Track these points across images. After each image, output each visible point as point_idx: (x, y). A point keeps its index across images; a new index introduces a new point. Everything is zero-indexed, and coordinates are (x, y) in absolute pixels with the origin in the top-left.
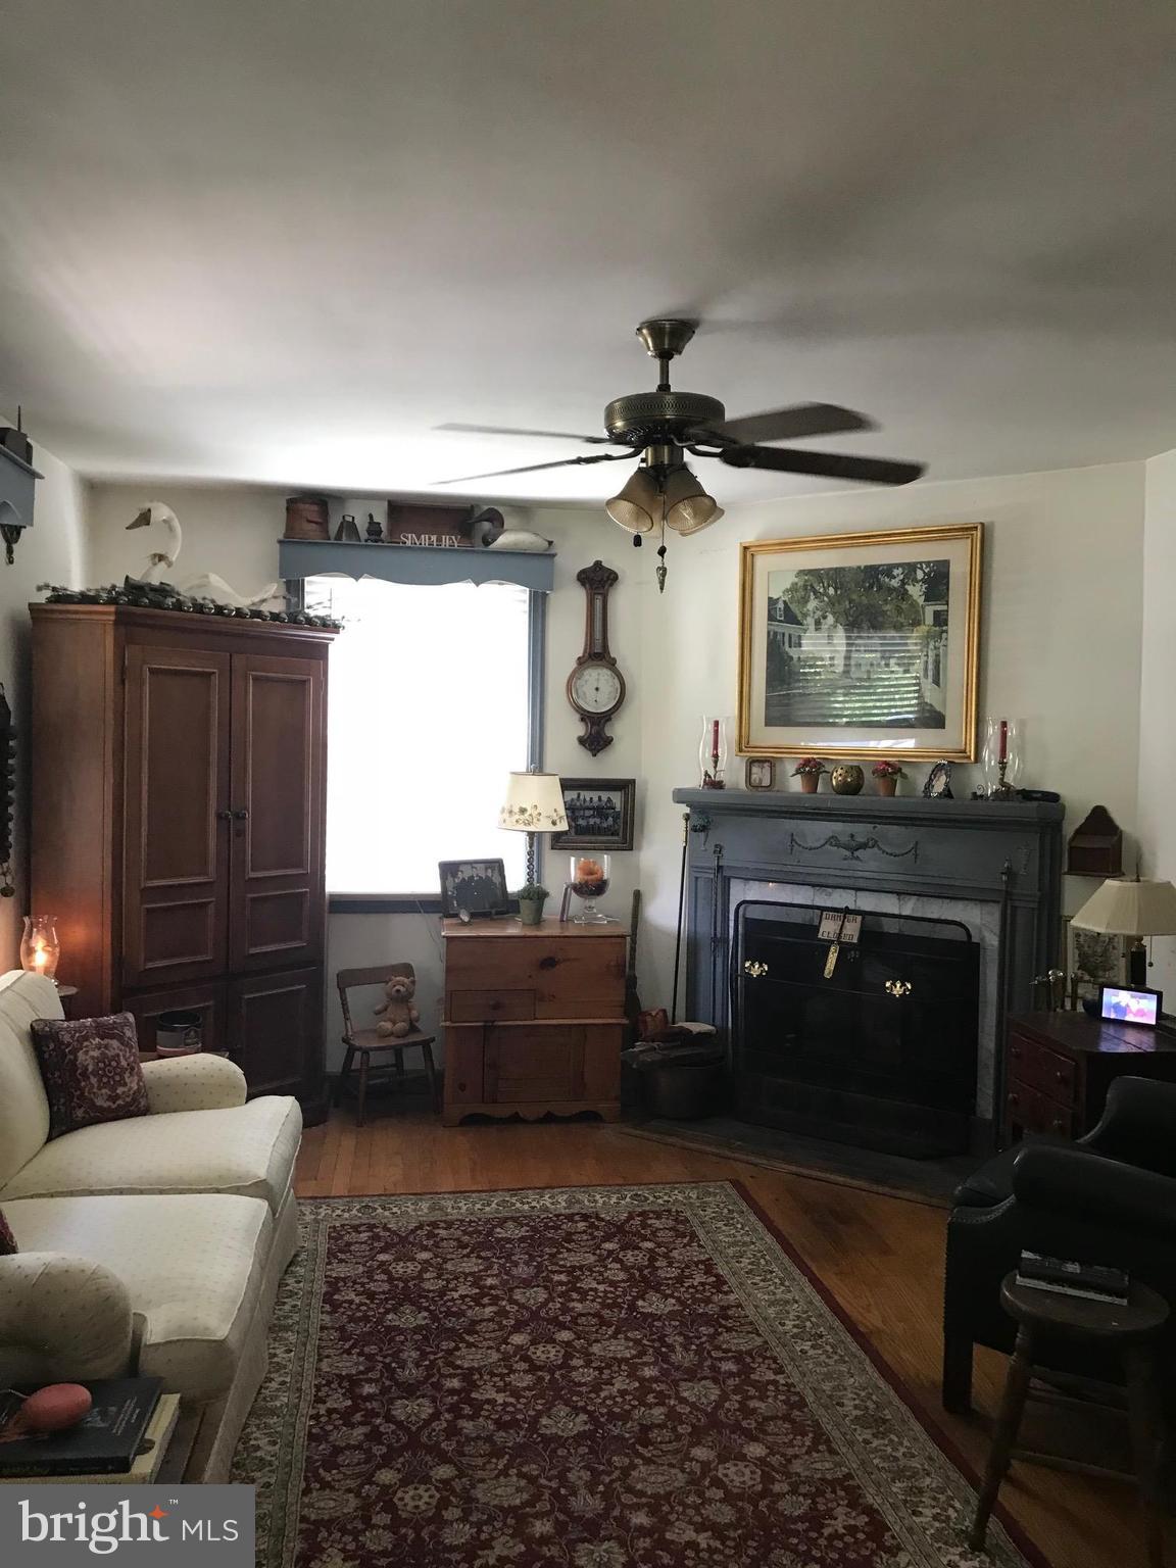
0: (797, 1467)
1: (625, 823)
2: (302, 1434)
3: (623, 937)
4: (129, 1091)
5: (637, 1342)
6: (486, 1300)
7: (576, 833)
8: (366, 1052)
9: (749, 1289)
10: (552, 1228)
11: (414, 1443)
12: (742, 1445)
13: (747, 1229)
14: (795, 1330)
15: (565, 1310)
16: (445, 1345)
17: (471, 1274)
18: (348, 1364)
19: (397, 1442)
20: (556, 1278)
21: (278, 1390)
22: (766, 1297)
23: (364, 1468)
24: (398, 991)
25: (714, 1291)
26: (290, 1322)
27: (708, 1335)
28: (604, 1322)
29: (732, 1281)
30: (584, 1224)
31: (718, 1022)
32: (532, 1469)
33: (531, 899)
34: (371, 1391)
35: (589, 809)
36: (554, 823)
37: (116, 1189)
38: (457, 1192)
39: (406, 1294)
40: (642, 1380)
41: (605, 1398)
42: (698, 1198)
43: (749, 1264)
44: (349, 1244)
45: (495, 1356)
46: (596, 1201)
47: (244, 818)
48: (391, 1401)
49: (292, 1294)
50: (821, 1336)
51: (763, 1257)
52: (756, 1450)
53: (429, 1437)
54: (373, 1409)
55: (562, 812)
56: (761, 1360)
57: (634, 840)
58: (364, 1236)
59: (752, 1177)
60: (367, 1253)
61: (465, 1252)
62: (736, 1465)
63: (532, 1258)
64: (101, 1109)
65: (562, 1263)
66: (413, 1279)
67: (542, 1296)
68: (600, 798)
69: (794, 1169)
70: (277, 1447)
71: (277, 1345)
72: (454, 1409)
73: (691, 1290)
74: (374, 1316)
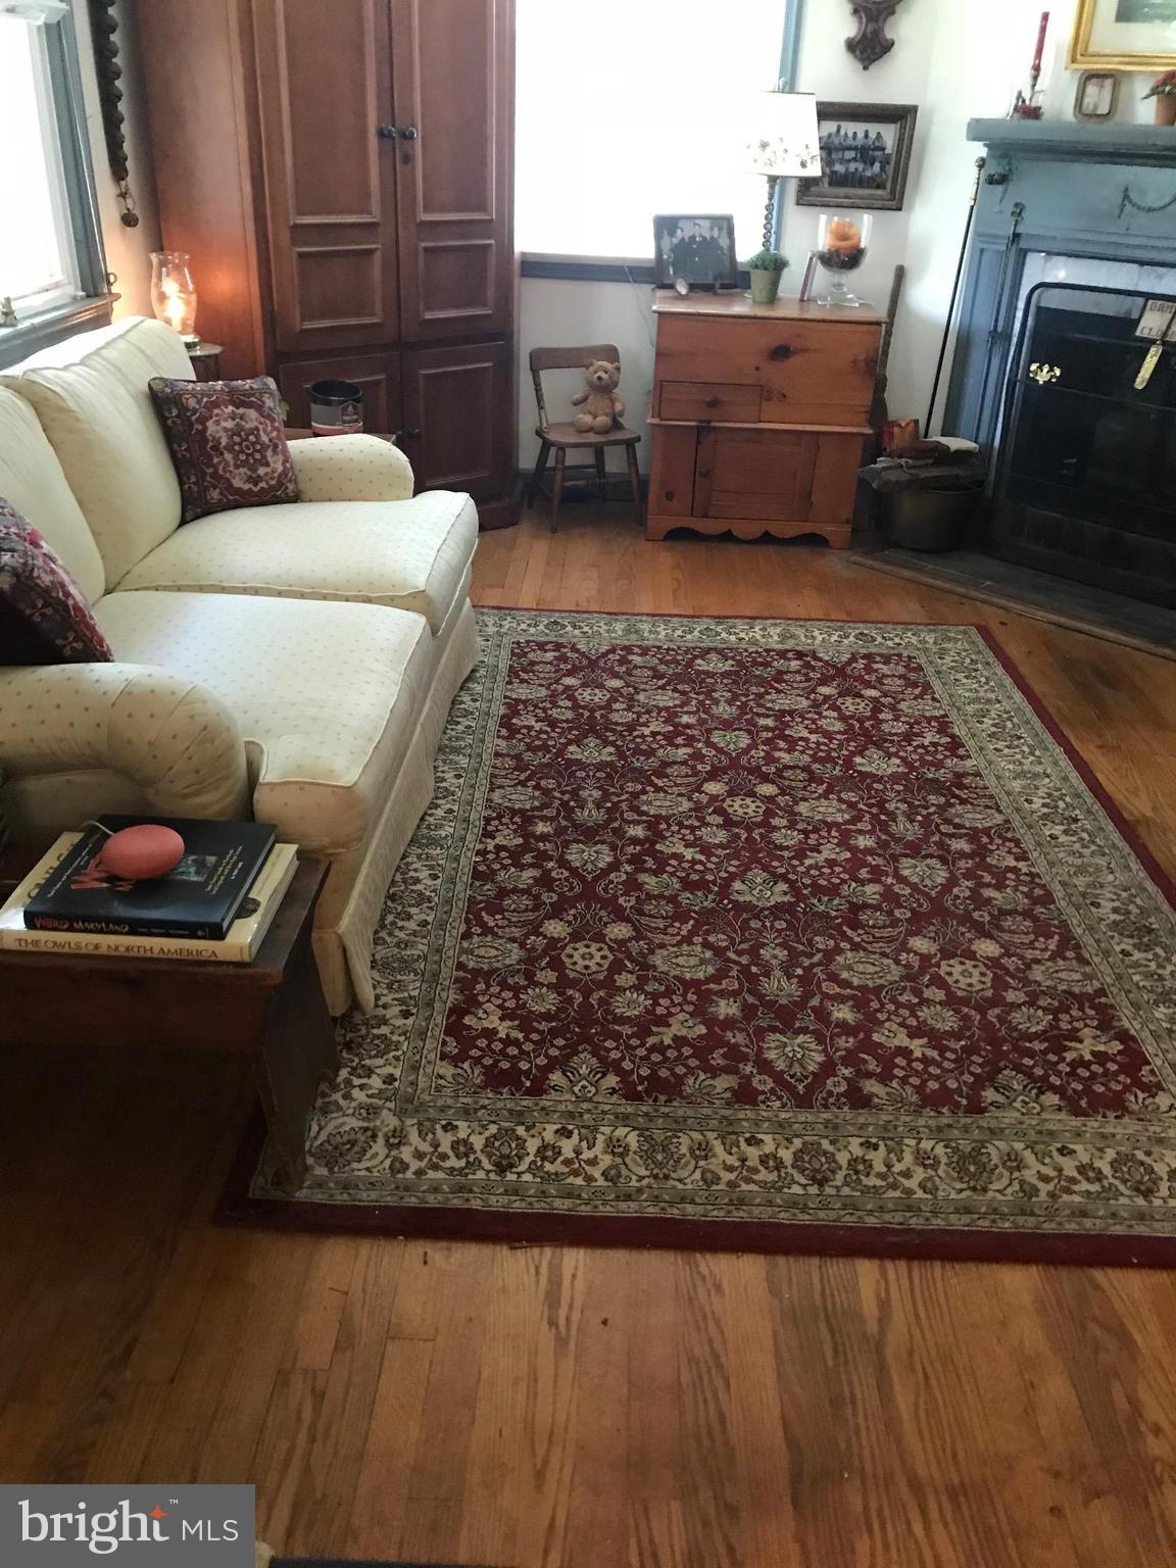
0: (1037, 973)
1: (897, 171)
2: (466, 870)
3: (878, 324)
4: (273, 472)
5: (851, 805)
6: (679, 740)
7: (830, 184)
8: (562, 448)
9: (992, 756)
10: (761, 664)
11: (588, 894)
12: (970, 941)
13: (992, 683)
14: (1045, 810)
15: (769, 759)
16: (630, 787)
17: (667, 709)
18: (522, 798)
19: (569, 891)
20: (762, 722)
21: (444, 818)
22: (1011, 767)
23: (531, 916)
24: (600, 378)
25: (948, 753)
26: (463, 744)
27: (938, 806)
28: (813, 778)
29: (971, 744)
30: (799, 662)
31: (982, 437)
32: (719, 939)
33: (766, 269)
34: (545, 830)
35: (850, 148)
36: (803, 165)
37: (251, 588)
38: (657, 615)
39: (591, 725)
40: (854, 850)
41: (810, 867)
42: (935, 643)
43: (992, 725)
44: (533, 663)
45: (686, 805)
46: (813, 638)
47: (411, 137)
48: (566, 844)
49: (467, 713)
50: (1076, 820)
51: (1010, 719)
52: (987, 948)
53: (606, 890)
54: (546, 850)
55: (815, 149)
56: (1000, 842)
57: (906, 196)
58: (550, 656)
59: (1001, 623)
60: (553, 675)
61: (660, 683)
62: (962, 963)
63: (735, 697)
64: (239, 491)
65: (769, 705)
66: (601, 708)
67: (744, 741)
68: (866, 135)
69: (1054, 618)
70: (439, 881)
71: (446, 768)
72: (635, 860)
73: (920, 751)
74: (554, 747)
